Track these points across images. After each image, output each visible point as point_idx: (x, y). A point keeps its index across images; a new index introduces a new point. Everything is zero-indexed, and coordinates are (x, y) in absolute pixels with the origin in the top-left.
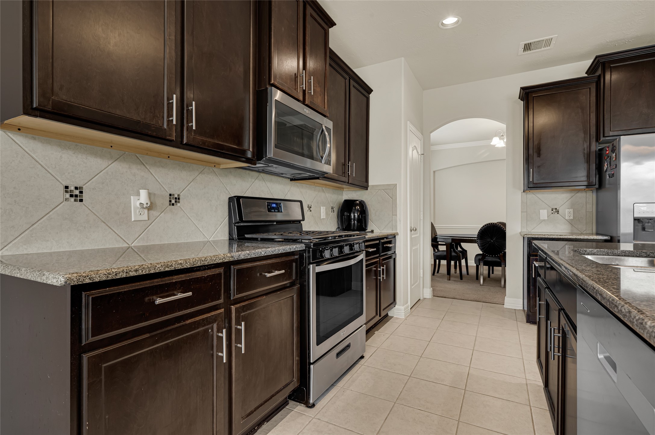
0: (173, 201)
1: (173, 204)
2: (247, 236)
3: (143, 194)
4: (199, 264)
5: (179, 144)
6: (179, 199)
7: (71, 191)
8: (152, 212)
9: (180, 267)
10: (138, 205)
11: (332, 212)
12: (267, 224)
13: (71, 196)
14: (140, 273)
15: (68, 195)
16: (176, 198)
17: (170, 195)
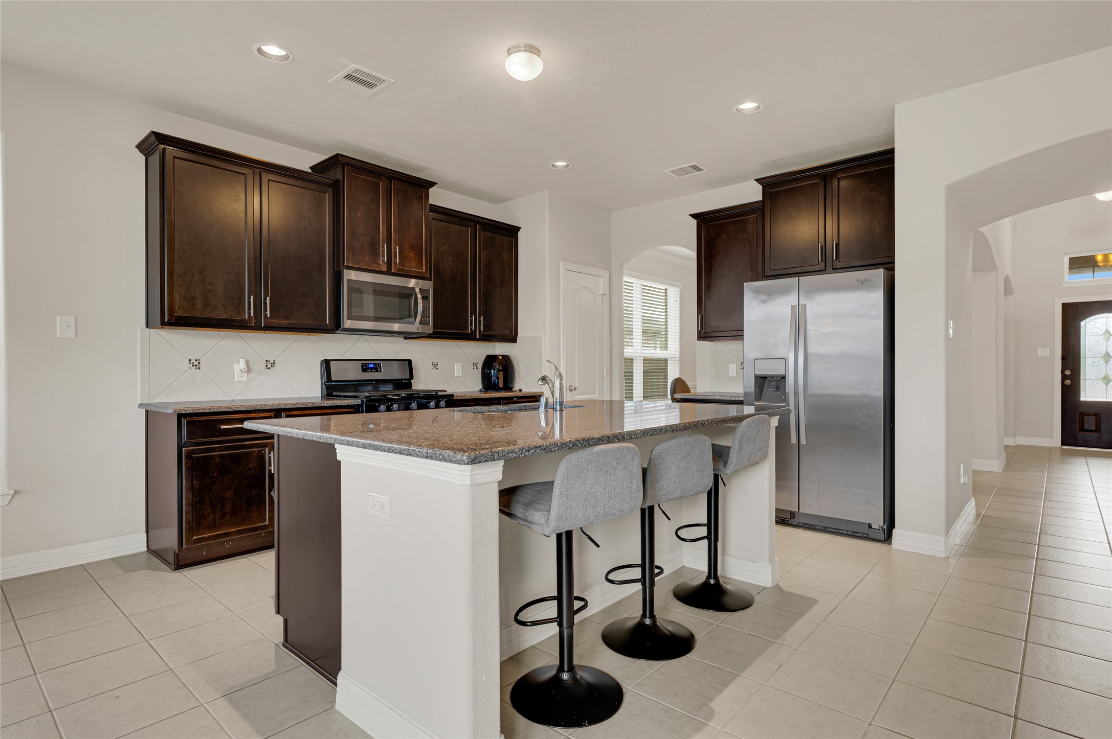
0: (269, 366)
1: (269, 368)
2: (334, 393)
3: (242, 361)
4: (252, 409)
5: (257, 328)
6: (274, 364)
7: (193, 363)
8: (250, 375)
9: (238, 409)
10: (239, 370)
11: (475, 369)
12: (364, 383)
13: (193, 366)
14: (212, 410)
15: (191, 365)
16: (272, 363)
17: (267, 361)
